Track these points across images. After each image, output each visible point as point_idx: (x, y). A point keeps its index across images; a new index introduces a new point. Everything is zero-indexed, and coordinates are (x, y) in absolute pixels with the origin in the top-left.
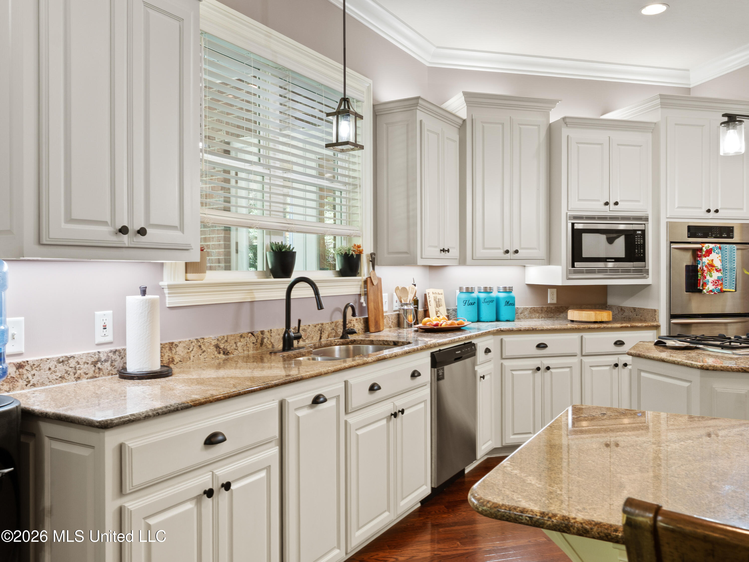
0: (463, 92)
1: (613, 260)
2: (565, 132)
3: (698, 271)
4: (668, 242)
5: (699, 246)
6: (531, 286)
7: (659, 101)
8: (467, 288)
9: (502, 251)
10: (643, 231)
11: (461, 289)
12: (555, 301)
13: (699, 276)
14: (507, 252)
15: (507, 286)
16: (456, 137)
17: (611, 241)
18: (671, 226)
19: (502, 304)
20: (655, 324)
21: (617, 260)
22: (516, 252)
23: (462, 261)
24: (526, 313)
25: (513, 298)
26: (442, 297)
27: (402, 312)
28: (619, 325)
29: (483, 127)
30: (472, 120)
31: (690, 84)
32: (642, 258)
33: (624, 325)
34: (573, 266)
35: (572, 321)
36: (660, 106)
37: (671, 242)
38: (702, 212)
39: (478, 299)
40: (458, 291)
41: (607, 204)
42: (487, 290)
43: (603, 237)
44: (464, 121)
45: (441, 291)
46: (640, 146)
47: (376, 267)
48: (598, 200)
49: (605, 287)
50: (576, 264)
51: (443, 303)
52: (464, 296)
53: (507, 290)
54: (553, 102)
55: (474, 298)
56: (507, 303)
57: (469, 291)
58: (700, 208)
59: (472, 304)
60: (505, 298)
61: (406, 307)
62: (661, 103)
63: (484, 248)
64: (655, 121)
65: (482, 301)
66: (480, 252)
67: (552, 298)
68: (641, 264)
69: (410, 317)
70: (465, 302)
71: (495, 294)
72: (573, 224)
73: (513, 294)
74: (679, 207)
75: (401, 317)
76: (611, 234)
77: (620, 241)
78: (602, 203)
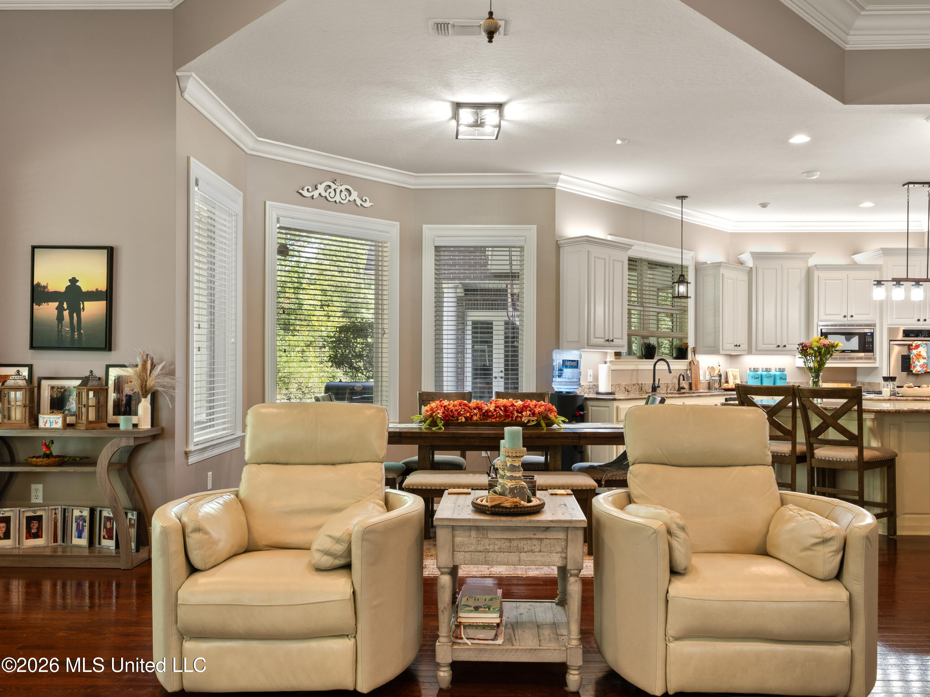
0: (751, 251)
1: (850, 352)
2: (816, 273)
3: (910, 359)
4: (888, 341)
5: (911, 343)
6: (798, 368)
7: (881, 252)
8: (754, 369)
9: (775, 346)
10: (872, 334)
11: (750, 369)
13: (911, 362)
14: (779, 346)
15: (781, 368)
16: (746, 278)
17: (848, 340)
18: (891, 330)
19: (778, 379)
21: (853, 351)
22: (785, 346)
23: (750, 352)
25: (785, 375)
26: (738, 374)
27: (711, 381)
29: (763, 271)
30: (757, 268)
32: (872, 351)
36: (882, 256)
37: (891, 340)
38: (914, 321)
40: (748, 371)
41: (845, 317)
42: (767, 370)
43: (843, 337)
44: (751, 268)
45: (737, 370)
47: (696, 355)
48: (840, 315)
49: (855, 369)
51: (738, 377)
53: (782, 370)
54: (811, 254)
55: (759, 375)
56: (781, 378)
57: (755, 370)
58: (913, 318)
60: (779, 375)
61: (713, 378)
62: (884, 253)
63: (764, 344)
64: (880, 264)
65: (764, 376)
66: (761, 346)
68: (871, 354)
69: (717, 385)
70: (752, 377)
71: (773, 372)
72: (821, 330)
73: (785, 373)
74: (896, 318)
75: (711, 384)
76: (849, 335)
77: (855, 339)
78: (842, 316)
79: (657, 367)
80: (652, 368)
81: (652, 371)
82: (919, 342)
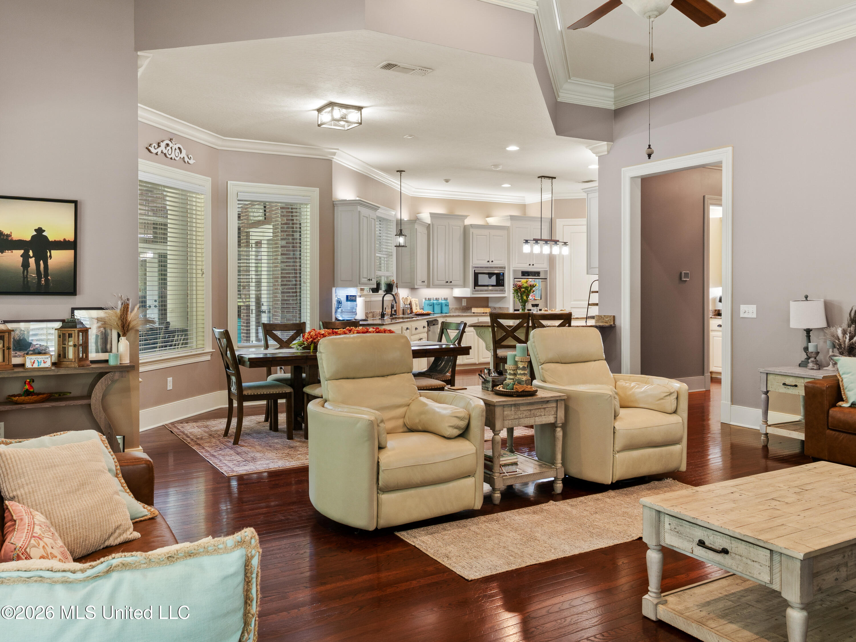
0: (430, 213)
1: (491, 286)
2: (472, 230)
4: (513, 278)
6: (455, 297)
8: (428, 298)
9: (445, 282)
10: (503, 274)
11: (425, 299)
12: (466, 305)
14: (447, 282)
16: (426, 232)
17: (490, 278)
18: (515, 271)
19: (444, 305)
21: (493, 286)
22: (451, 282)
23: (428, 286)
24: (453, 310)
25: (448, 303)
26: (417, 302)
27: (405, 308)
29: (437, 227)
30: (433, 224)
31: (525, 203)
32: (503, 285)
34: (475, 288)
35: (474, 313)
36: (510, 220)
37: (515, 278)
38: (526, 266)
39: (433, 303)
40: (424, 300)
41: (488, 261)
42: (437, 299)
43: (487, 276)
44: (429, 224)
45: (417, 300)
46: (501, 237)
47: (398, 289)
48: (485, 260)
49: (487, 298)
50: (476, 287)
51: (418, 305)
52: (427, 302)
53: (446, 299)
54: (466, 217)
55: (431, 303)
56: (446, 305)
57: (429, 299)
58: (526, 264)
59: (431, 305)
60: (445, 303)
61: (406, 306)
62: (510, 218)
63: (438, 281)
64: (508, 226)
65: (435, 304)
66: (436, 282)
67: (464, 303)
68: (502, 287)
69: (409, 311)
70: (428, 305)
71: (440, 301)
72: (475, 270)
73: (448, 301)
74: (518, 263)
75: (405, 310)
76: (490, 275)
77: (494, 278)
78: (486, 261)
79: (385, 298)
80: (381, 299)
81: (381, 302)
82: (531, 280)
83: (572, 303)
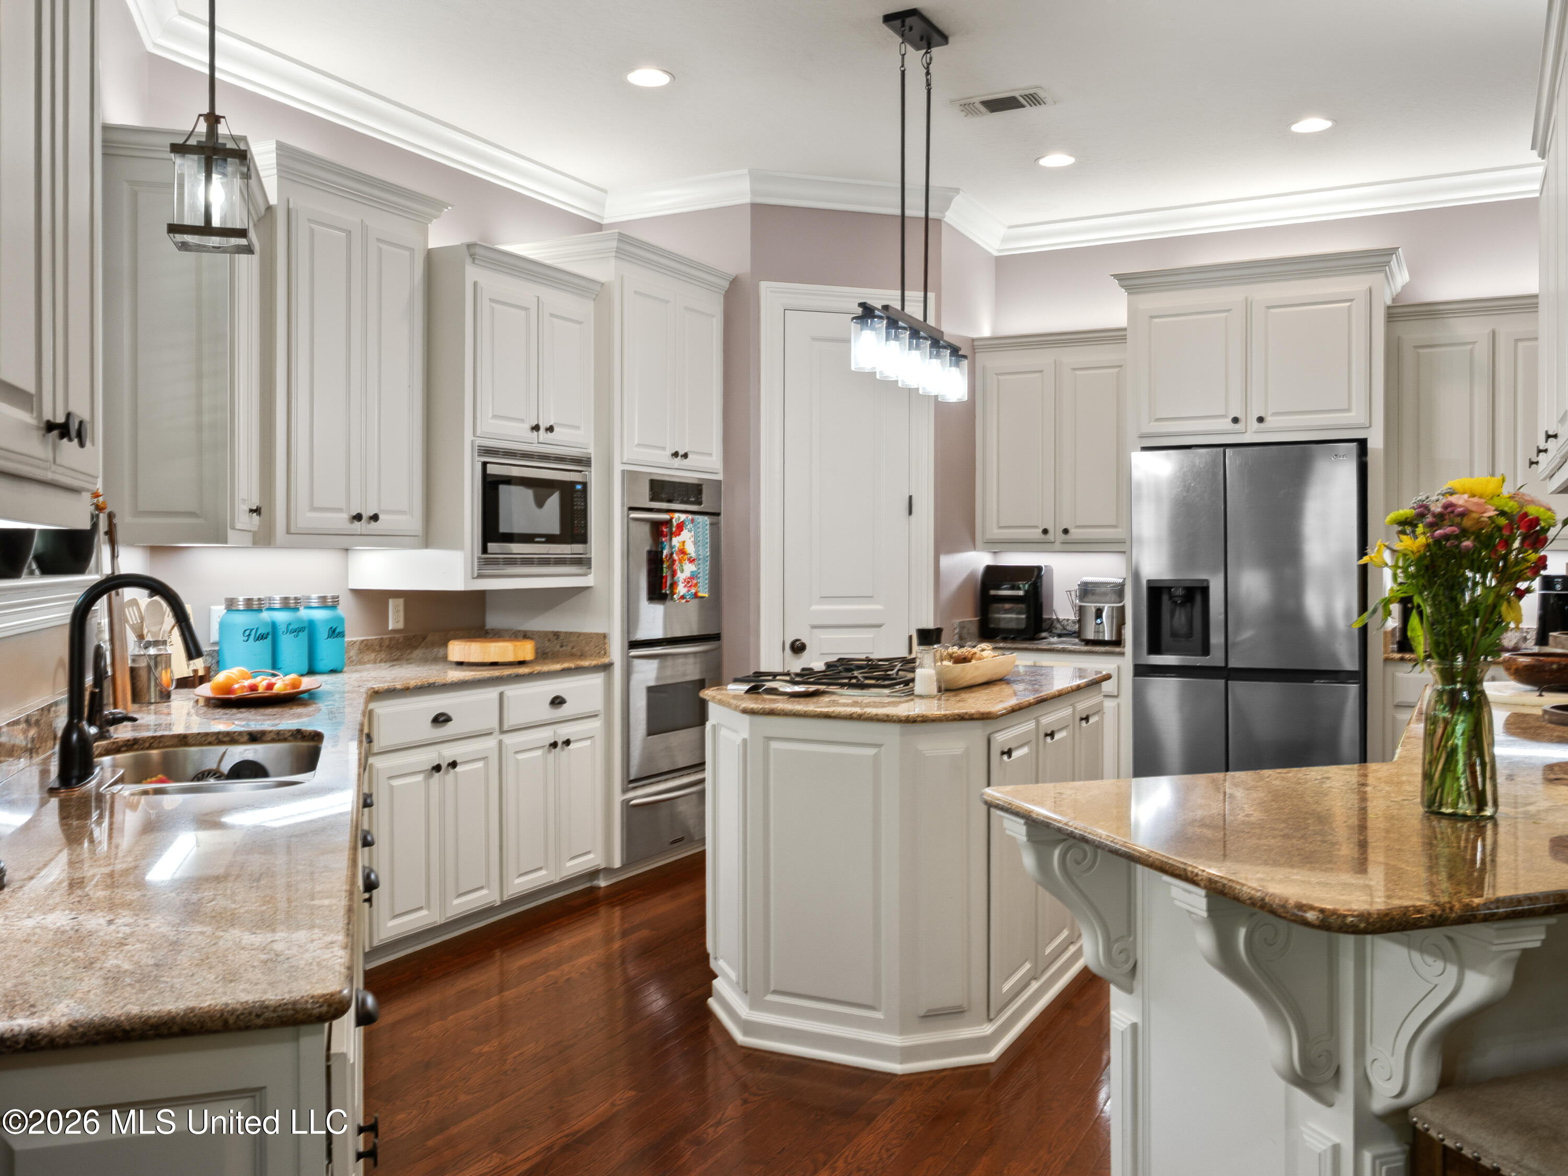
0: (277, 142)
1: (543, 540)
2: (470, 273)
3: (662, 562)
4: (626, 509)
5: (666, 516)
7: (614, 244)
8: (249, 601)
9: (345, 516)
10: (585, 485)
11: (231, 605)
12: (400, 625)
13: (665, 570)
14: (358, 517)
15: (329, 595)
17: (539, 502)
18: (630, 477)
19: (322, 633)
20: (606, 660)
21: (551, 539)
22: (375, 518)
23: (262, 538)
24: (353, 653)
25: (341, 620)
28: (558, 667)
29: (312, 231)
30: (288, 208)
31: (602, 218)
32: (582, 537)
33: (566, 665)
34: (485, 550)
35: (460, 664)
36: (614, 254)
37: (632, 509)
38: (663, 457)
39: (274, 625)
40: (219, 610)
41: (536, 428)
42: (289, 605)
43: (530, 494)
44: (273, 209)
46: (580, 323)
48: (522, 421)
50: (492, 546)
52: (243, 620)
54: (437, 206)
55: (265, 624)
56: (331, 633)
57: (252, 606)
58: (664, 448)
59: (262, 637)
60: (327, 621)
62: (617, 248)
63: (313, 509)
64: (602, 279)
65: (282, 628)
66: (306, 518)
67: (395, 620)
68: (578, 548)
70: (248, 634)
71: (304, 613)
72: (485, 464)
73: (339, 611)
74: (639, 445)
75: (143, 674)
76: (541, 487)
77: (554, 501)
78: (527, 426)
82: (683, 517)
83: (814, 608)
